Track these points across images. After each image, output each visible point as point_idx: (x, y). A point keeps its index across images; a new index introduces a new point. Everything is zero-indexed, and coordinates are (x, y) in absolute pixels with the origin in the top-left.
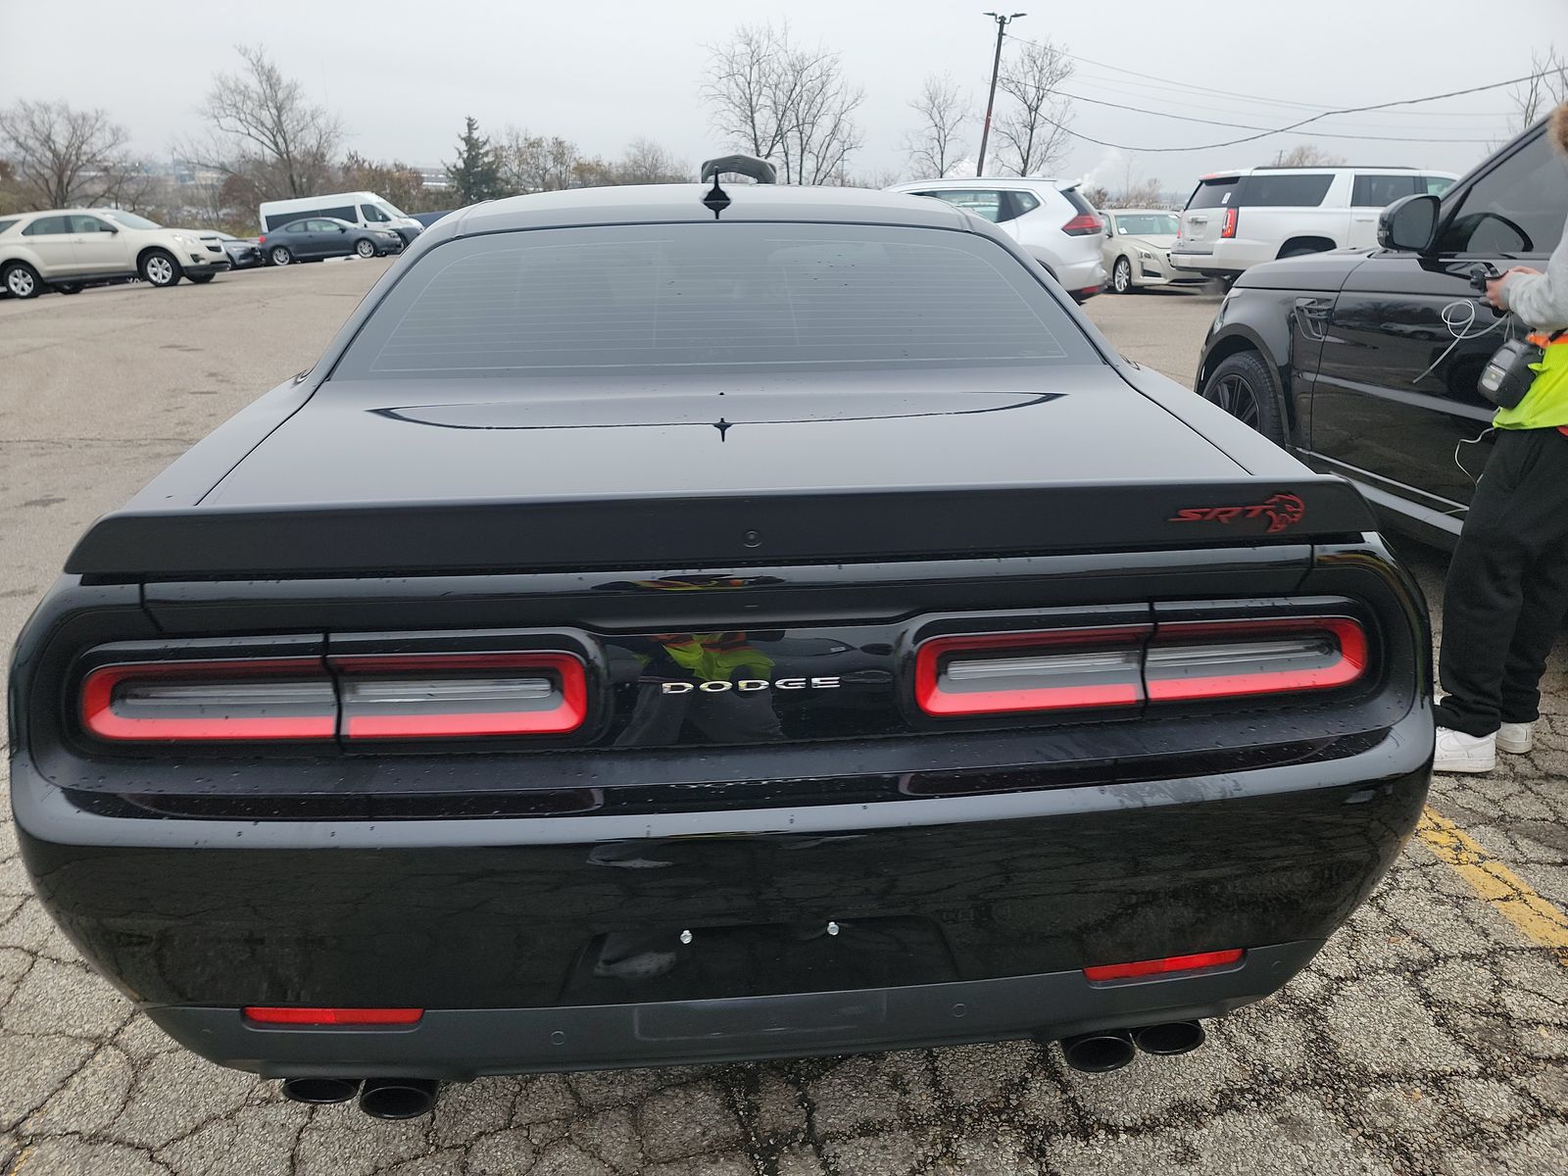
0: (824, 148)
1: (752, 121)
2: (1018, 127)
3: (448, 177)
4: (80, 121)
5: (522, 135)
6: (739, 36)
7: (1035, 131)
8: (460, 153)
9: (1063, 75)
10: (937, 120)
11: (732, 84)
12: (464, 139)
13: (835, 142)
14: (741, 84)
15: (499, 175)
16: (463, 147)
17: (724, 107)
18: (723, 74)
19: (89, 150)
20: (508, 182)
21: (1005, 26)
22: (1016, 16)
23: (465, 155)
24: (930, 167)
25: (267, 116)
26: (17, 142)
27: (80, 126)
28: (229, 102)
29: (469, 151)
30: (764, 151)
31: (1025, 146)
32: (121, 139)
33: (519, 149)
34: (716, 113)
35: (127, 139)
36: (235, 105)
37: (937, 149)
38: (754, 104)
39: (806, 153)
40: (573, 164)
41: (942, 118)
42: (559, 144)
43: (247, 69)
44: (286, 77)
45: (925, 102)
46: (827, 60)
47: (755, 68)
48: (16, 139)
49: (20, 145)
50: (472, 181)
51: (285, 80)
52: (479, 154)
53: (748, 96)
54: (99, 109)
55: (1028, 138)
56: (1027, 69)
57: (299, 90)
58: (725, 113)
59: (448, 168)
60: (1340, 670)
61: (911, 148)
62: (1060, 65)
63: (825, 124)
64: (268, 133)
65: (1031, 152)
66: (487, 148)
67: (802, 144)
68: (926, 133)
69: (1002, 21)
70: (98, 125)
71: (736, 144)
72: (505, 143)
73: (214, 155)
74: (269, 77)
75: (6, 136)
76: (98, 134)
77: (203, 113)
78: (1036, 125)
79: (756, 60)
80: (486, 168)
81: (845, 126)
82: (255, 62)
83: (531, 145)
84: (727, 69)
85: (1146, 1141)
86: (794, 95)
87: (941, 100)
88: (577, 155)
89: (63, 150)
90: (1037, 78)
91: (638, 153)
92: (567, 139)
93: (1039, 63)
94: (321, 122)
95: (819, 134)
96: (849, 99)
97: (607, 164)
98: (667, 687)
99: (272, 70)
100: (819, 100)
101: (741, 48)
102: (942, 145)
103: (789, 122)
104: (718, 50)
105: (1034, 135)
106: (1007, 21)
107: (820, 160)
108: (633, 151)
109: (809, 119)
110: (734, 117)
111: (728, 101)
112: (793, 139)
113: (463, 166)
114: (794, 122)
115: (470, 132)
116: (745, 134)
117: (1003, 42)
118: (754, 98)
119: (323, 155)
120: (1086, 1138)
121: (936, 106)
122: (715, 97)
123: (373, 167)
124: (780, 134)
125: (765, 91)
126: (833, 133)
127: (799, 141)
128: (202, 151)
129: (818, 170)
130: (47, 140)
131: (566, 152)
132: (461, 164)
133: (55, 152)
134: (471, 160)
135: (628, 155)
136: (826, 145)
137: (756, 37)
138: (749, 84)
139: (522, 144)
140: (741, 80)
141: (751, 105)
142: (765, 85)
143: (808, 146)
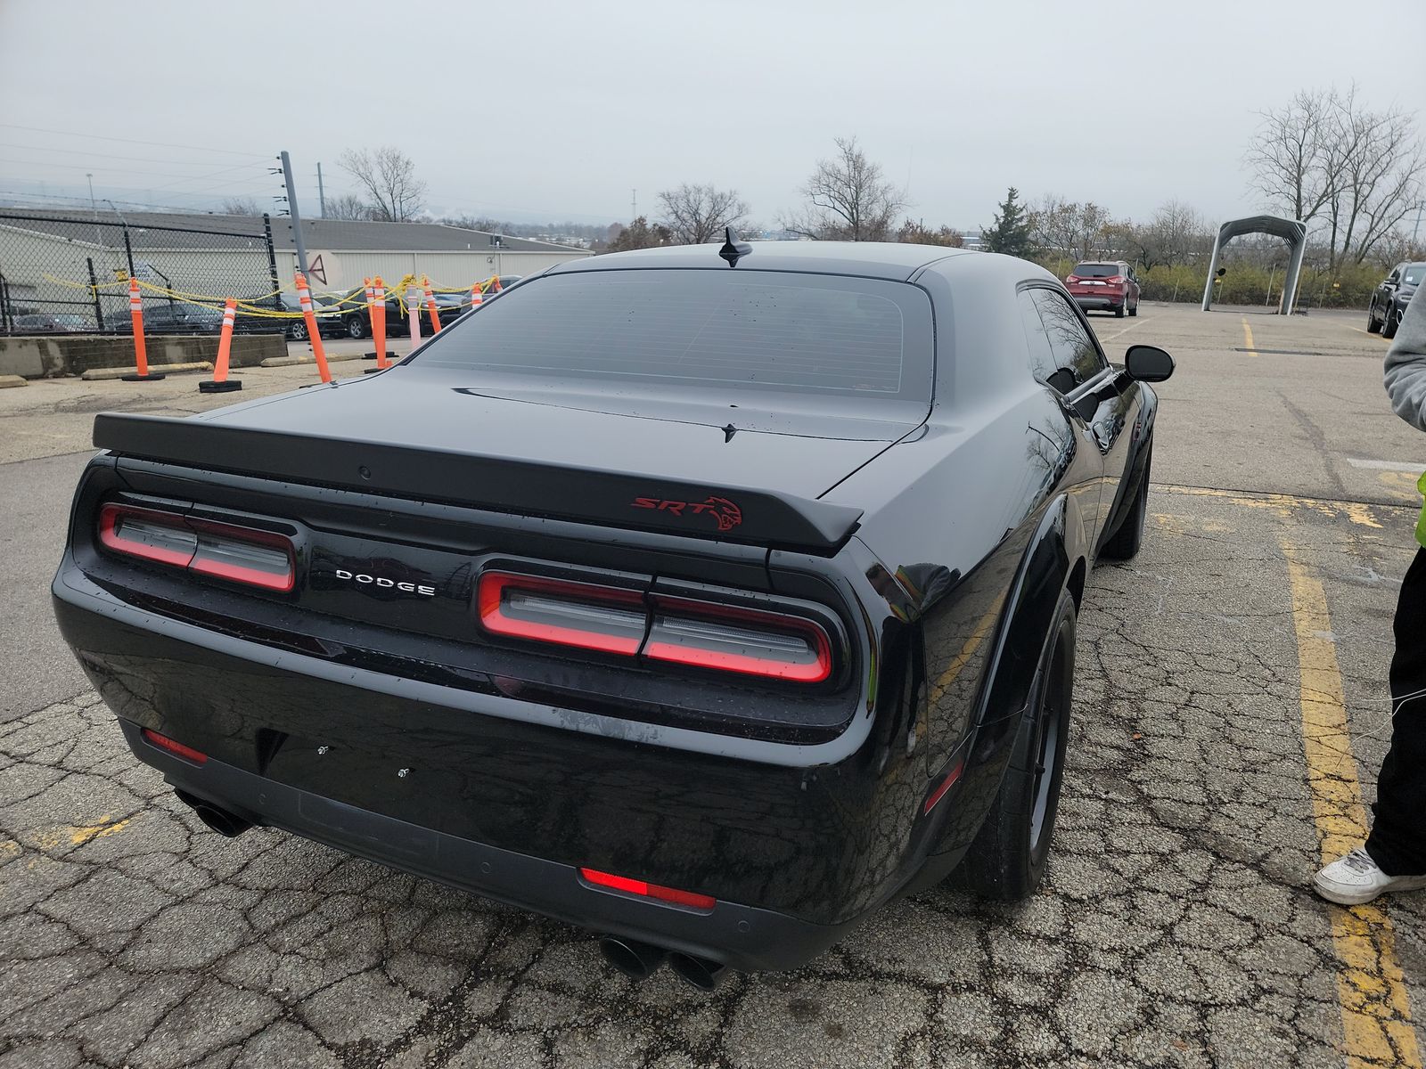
0: (1382, 208)
1: (1298, 183)
3: (983, 239)
4: (719, 200)
5: (1058, 202)
6: (1298, 101)
8: (997, 219)
11: (1283, 148)
12: (1003, 207)
13: (1398, 203)
14: (1291, 147)
15: (1030, 237)
16: (1001, 213)
17: (1269, 169)
18: (1273, 138)
19: (721, 221)
20: (1035, 243)
23: (1002, 220)
25: (849, 193)
26: (677, 215)
27: (718, 203)
28: (824, 183)
29: (1005, 217)
30: (1306, 210)
32: (744, 212)
33: (1052, 214)
34: (1258, 175)
35: (747, 213)
36: (828, 186)
38: (1303, 165)
39: (1359, 212)
40: (1101, 227)
42: (1091, 208)
43: (840, 157)
44: (869, 161)
46: (1398, 120)
47: (1312, 131)
48: (676, 213)
49: (678, 217)
50: (1003, 242)
51: (869, 164)
52: (1013, 219)
53: (1298, 159)
54: (733, 190)
57: (879, 171)
58: (1269, 176)
59: (984, 232)
63: (1387, 184)
64: (847, 205)
66: (1024, 213)
67: (1356, 204)
70: (730, 202)
72: (1041, 210)
73: (806, 225)
74: (856, 163)
75: (671, 211)
76: (729, 209)
77: (805, 192)
79: (1313, 122)
80: (1018, 231)
81: (1412, 186)
82: (847, 150)
83: (1065, 210)
84: (1279, 133)
88: (1107, 219)
89: (703, 221)
92: (1100, 204)
94: (889, 196)
95: (1379, 194)
97: (1134, 226)
98: (338, 572)
99: (858, 156)
100: (1385, 159)
101: (1298, 112)
103: (1344, 181)
104: (1272, 116)
107: (1376, 220)
108: (1164, 213)
109: (1370, 179)
110: (1278, 179)
111: (1274, 164)
112: (1346, 199)
113: (998, 229)
114: (1351, 181)
115: (1010, 201)
116: (1288, 196)
118: (1305, 160)
119: (886, 222)
122: (1261, 160)
123: (924, 231)
124: (1330, 194)
125: (1320, 152)
126: (1396, 193)
127: (1352, 201)
128: (798, 222)
129: (1371, 230)
130: (696, 213)
131: (1097, 216)
132: (996, 228)
133: (698, 222)
134: (1005, 226)
136: (1385, 204)
137: (1316, 101)
138: (1300, 146)
139: (1056, 210)
140: (1291, 143)
141: (1299, 166)
142: (1320, 147)
143: (1363, 206)
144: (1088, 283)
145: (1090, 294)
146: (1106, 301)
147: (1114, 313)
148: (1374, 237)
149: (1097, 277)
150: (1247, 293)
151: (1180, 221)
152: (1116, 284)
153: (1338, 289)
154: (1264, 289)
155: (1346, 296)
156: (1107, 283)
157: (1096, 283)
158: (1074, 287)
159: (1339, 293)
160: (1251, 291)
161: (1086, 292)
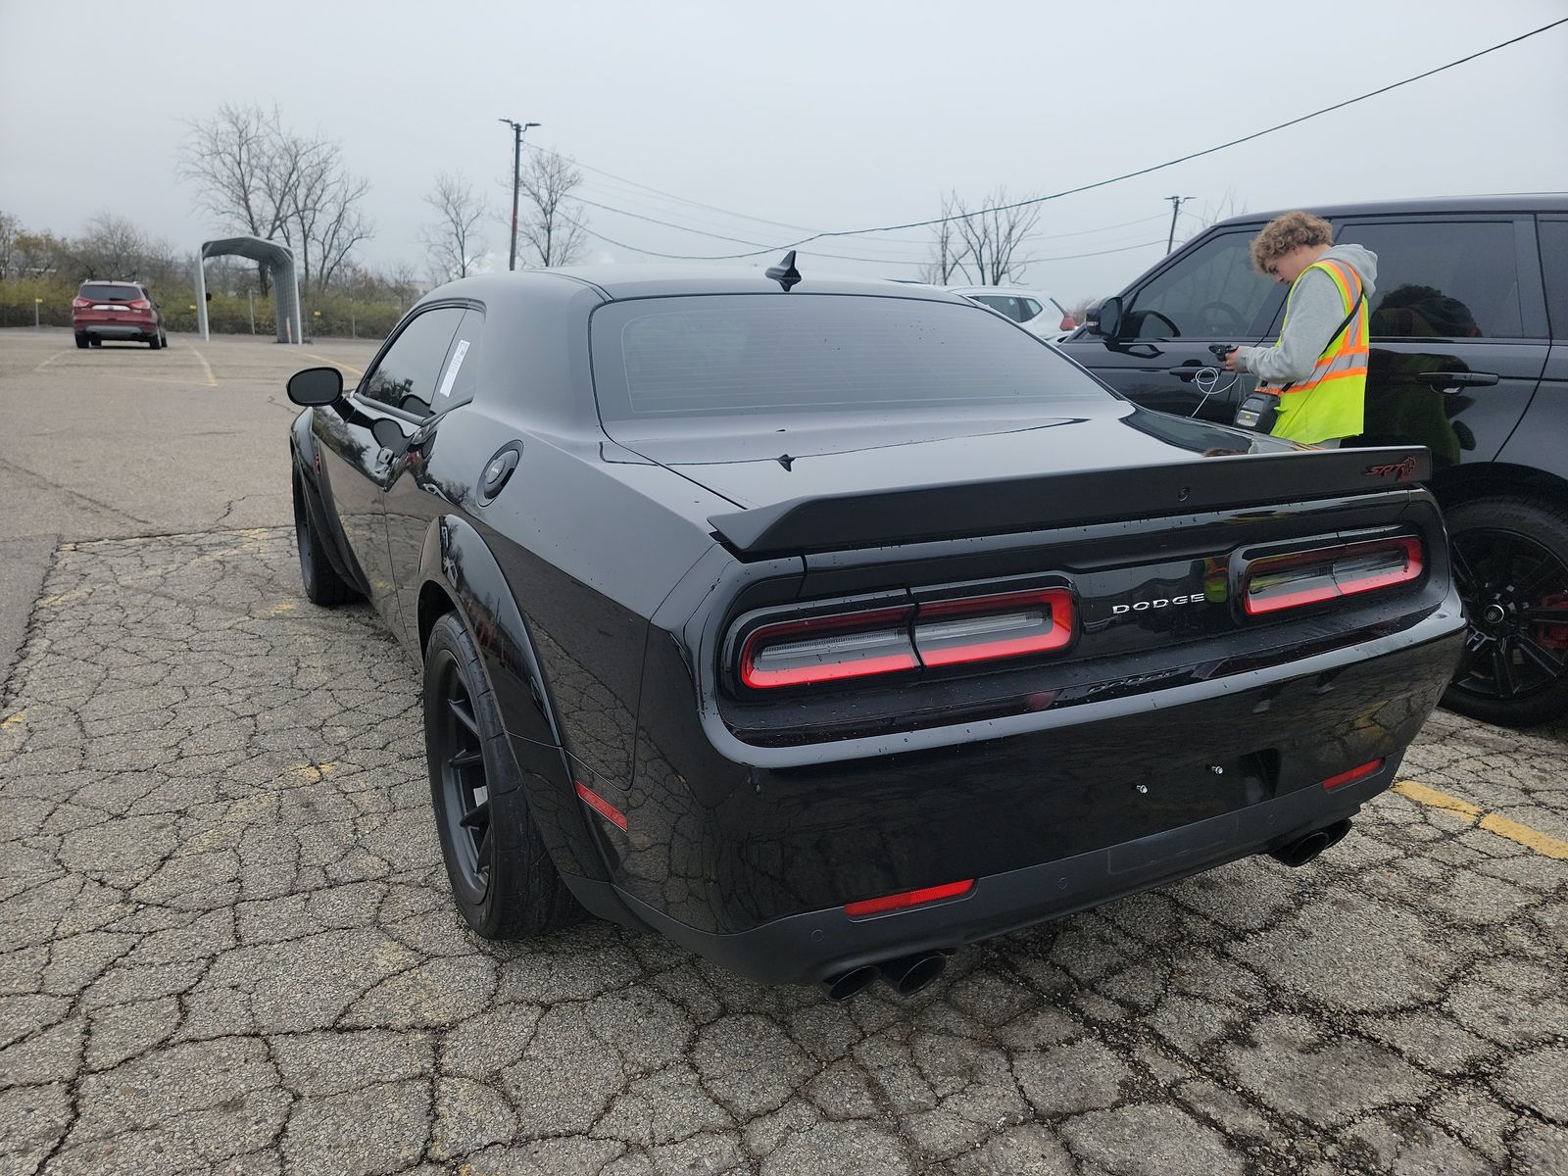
0: (330, 236)
1: (247, 202)
2: (536, 228)
6: (223, 113)
7: (552, 233)
9: (572, 183)
10: (453, 215)
11: (218, 163)
13: (341, 230)
14: (229, 165)
17: (210, 185)
18: (205, 151)
21: (521, 133)
22: (531, 125)
24: (450, 261)
30: (264, 233)
31: (544, 246)
34: (200, 191)
37: (456, 243)
38: (247, 185)
39: (309, 240)
41: (457, 214)
45: (438, 197)
46: (327, 147)
47: (244, 148)
53: (239, 176)
55: (547, 239)
56: (538, 174)
58: (212, 193)
60: (1413, 571)
61: (428, 240)
62: (569, 173)
63: (329, 211)
65: (551, 252)
67: (304, 231)
68: (443, 227)
69: (518, 129)
71: (229, 226)
78: (552, 227)
79: (244, 141)
81: (351, 217)
84: (210, 146)
85: (1275, 934)
86: (291, 182)
87: (455, 196)
88: (18, 228)
90: (548, 183)
91: (103, 229)
93: (548, 170)
95: (323, 222)
96: (353, 188)
98: (1115, 608)
100: (319, 186)
101: (225, 126)
102: (461, 239)
103: (288, 209)
104: (198, 126)
105: (552, 236)
106: (523, 129)
107: (327, 247)
109: (310, 204)
110: (224, 198)
111: (213, 180)
112: (293, 225)
114: (294, 208)
116: (239, 216)
117: (521, 147)
118: (247, 179)
120: (1242, 940)
121: (450, 202)
122: (197, 174)
124: (279, 220)
125: (257, 171)
126: (338, 221)
127: (301, 228)
129: (325, 258)
135: (90, 230)
136: (331, 232)
137: (243, 117)
138: (239, 164)
140: (228, 159)
141: (243, 186)
142: (256, 167)
143: (311, 234)
144: (105, 307)
145: (111, 321)
146: (135, 329)
147: (147, 344)
148: (331, 265)
149: (114, 300)
150: (229, 321)
151: (119, 236)
152: (142, 310)
153: (319, 317)
154: (245, 316)
155: (329, 325)
156: (132, 308)
157: (116, 308)
158: (87, 313)
159: (321, 322)
160: (231, 318)
161: (106, 318)
